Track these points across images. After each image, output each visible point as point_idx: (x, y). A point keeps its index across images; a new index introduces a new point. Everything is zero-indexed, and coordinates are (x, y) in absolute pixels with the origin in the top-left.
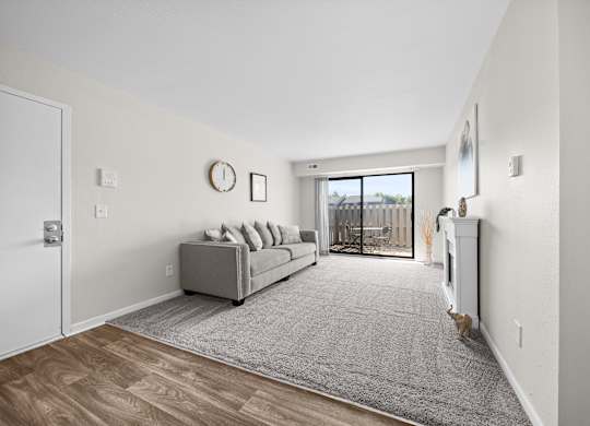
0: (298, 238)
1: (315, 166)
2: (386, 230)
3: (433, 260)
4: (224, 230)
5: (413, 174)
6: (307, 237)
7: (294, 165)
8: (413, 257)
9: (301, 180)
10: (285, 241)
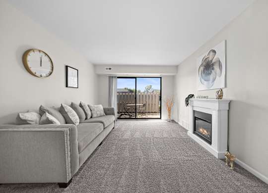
0: (103, 113)
1: (110, 69)
2: (144, 105)
3: (171, 119)
4: (42, 112)
5: (161, 78)
6: (108, 112)
7: (95, 66)
8: (161, 118)
9: (99, 76)
10: (95, 115)
